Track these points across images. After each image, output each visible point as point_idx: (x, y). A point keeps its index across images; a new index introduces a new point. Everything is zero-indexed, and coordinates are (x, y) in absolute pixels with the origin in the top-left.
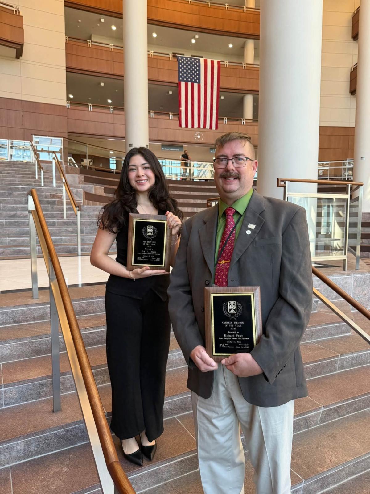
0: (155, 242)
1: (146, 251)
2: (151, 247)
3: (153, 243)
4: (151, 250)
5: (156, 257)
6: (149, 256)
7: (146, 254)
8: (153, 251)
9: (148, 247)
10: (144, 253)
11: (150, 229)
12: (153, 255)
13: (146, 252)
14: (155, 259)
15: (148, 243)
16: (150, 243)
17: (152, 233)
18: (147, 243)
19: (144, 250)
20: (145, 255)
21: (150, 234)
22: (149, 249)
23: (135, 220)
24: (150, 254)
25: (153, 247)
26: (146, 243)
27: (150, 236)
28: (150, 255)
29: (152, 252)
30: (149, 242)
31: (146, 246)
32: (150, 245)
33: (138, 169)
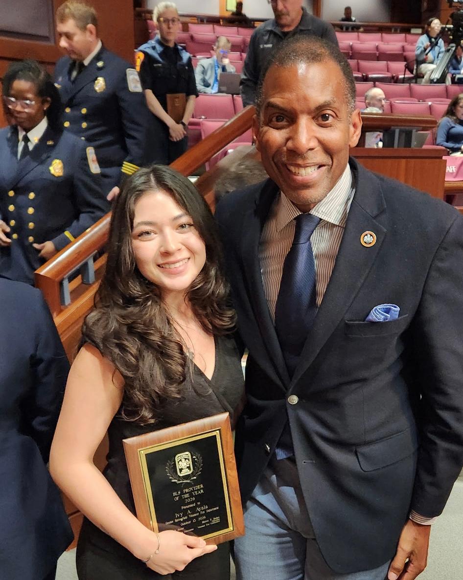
0: (202, 486)
1: (185, 513)
2: (194, 499)
3: (198, 490)
4: (197, 506)
5: (210, 516)
6: (194, 521)
7: (186, 518)
8: (200, 506)
9: (189, 500)
10: (180, 517)
11: (183, 460)
12: (202, 515)
13: (184, 516)
14: (210, 522)
15: (186, 493)
16: (190, 493)
17: (189, 468)
18: (182, 493)
19: (180, 511)
20: (184, 521)
21: (185, 472)
22: (191, 506)
23: (143, 453)
24: (195, 515)
25: (199, 498)
26: (180, 496)
27: (187, 477)
28: (196, 518)
29: (199, 509)
30: (187, 490)
31: (182, 502)
32: (191, 496)
33: (161, 231)
